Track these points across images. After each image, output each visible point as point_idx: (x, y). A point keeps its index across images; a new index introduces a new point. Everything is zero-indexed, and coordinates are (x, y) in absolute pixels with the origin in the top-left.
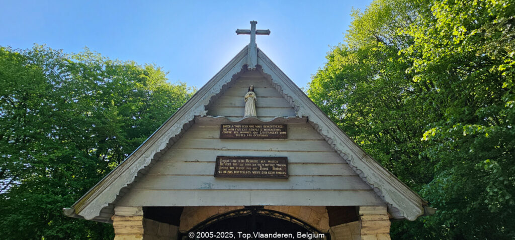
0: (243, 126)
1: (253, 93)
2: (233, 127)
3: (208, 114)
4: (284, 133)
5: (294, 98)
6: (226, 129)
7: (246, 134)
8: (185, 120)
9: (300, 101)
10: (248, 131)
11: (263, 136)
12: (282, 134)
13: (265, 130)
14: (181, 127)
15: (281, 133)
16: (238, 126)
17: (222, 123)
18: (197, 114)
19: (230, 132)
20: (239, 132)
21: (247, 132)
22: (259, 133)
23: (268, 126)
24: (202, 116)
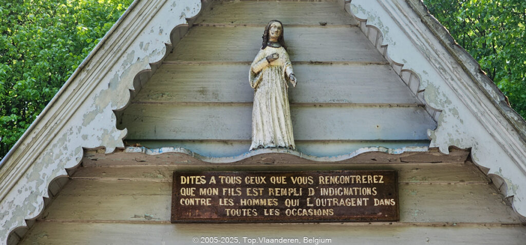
0: (249, 180)
1: (281, 51)
2: (213, 180)
3: (128, 141)
4: (387, 202)
5: (424, 78)
6: (190, 191)
7: (260, 208)
8: (53, 166)
9: (444, 89)
10: (265, 196)
11: (318, 213)
12: (383, 208)
13: (323, 192)
14: (44, 191)
15: (377, 202)
16: (232, 180)
17: (175, 166)
18: (92, 144)
19: (206, 202)
20: (237, 200)
21: (263, 202)
22: (303, 205)
23: (334, 180)
24: (110, 150)
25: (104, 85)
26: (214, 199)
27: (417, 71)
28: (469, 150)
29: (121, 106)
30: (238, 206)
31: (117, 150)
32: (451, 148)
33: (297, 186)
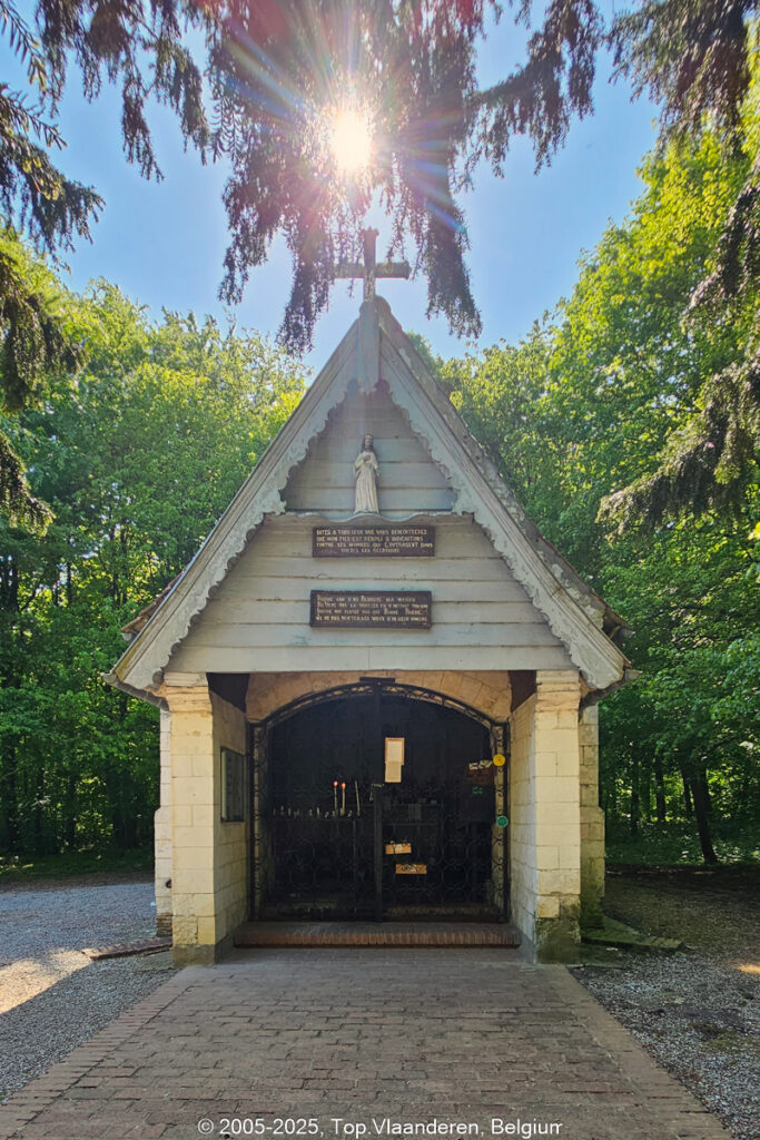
0: (354, 532)
1: (372, 454)
2: (334, 532)
3: (288, 509)
4: (428, 545)
5: (451, 470)
6: (322, 539)
7: (360, 548)
8: (248, 523)
9: (462, 477)
10: (363, 541)
14: (244, 536)
15: (422, 545)
16: (344, 532)
17: (314, 525)
18: (268, 510)
19: (331, 545)
20: (347, 544)
21: (361, 545)
22: (382, 547)
23: (400, 532)
24: (278, 513)
25: (272, 475)
26: (335, 543)
27: (448, 466)
28: (473, 514)
29: (282, 487)
30: (348, 547)
31: (282, 513)
32: (463, 513)
33: (380, 536)
